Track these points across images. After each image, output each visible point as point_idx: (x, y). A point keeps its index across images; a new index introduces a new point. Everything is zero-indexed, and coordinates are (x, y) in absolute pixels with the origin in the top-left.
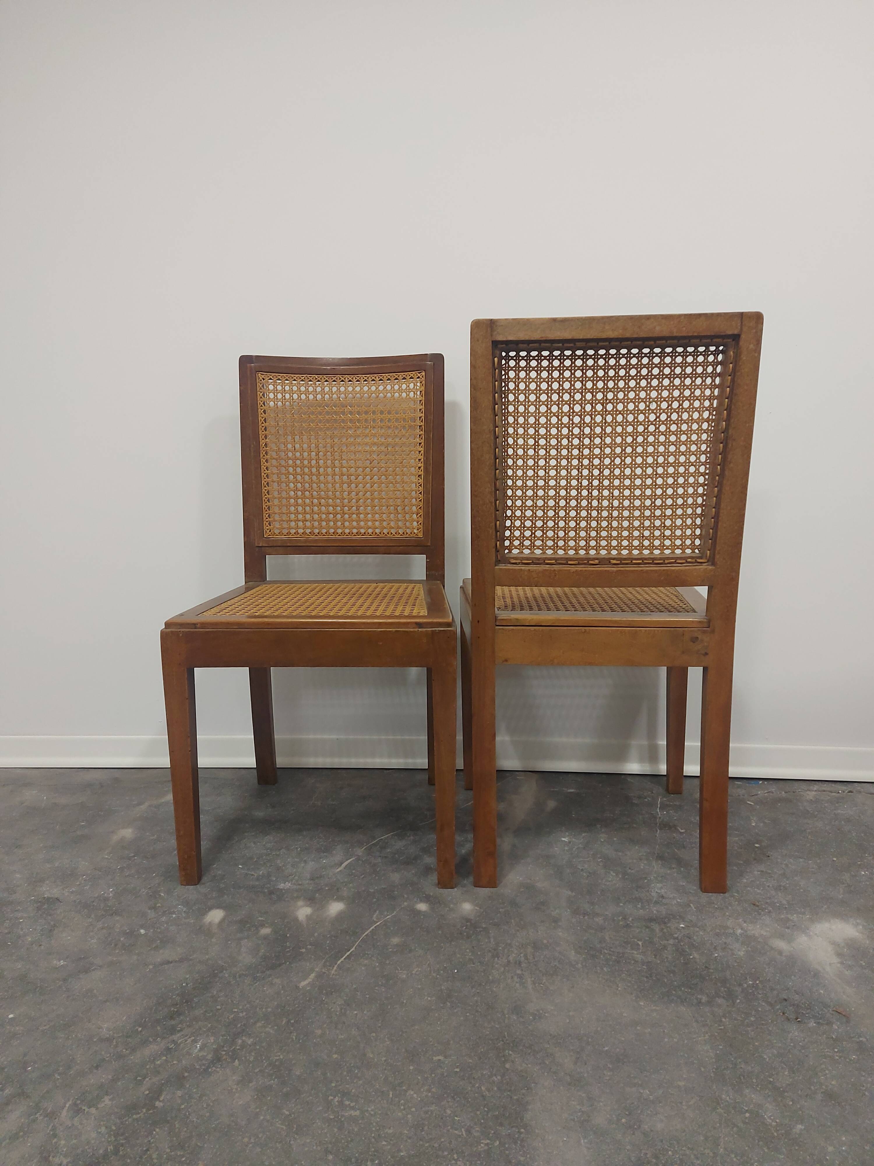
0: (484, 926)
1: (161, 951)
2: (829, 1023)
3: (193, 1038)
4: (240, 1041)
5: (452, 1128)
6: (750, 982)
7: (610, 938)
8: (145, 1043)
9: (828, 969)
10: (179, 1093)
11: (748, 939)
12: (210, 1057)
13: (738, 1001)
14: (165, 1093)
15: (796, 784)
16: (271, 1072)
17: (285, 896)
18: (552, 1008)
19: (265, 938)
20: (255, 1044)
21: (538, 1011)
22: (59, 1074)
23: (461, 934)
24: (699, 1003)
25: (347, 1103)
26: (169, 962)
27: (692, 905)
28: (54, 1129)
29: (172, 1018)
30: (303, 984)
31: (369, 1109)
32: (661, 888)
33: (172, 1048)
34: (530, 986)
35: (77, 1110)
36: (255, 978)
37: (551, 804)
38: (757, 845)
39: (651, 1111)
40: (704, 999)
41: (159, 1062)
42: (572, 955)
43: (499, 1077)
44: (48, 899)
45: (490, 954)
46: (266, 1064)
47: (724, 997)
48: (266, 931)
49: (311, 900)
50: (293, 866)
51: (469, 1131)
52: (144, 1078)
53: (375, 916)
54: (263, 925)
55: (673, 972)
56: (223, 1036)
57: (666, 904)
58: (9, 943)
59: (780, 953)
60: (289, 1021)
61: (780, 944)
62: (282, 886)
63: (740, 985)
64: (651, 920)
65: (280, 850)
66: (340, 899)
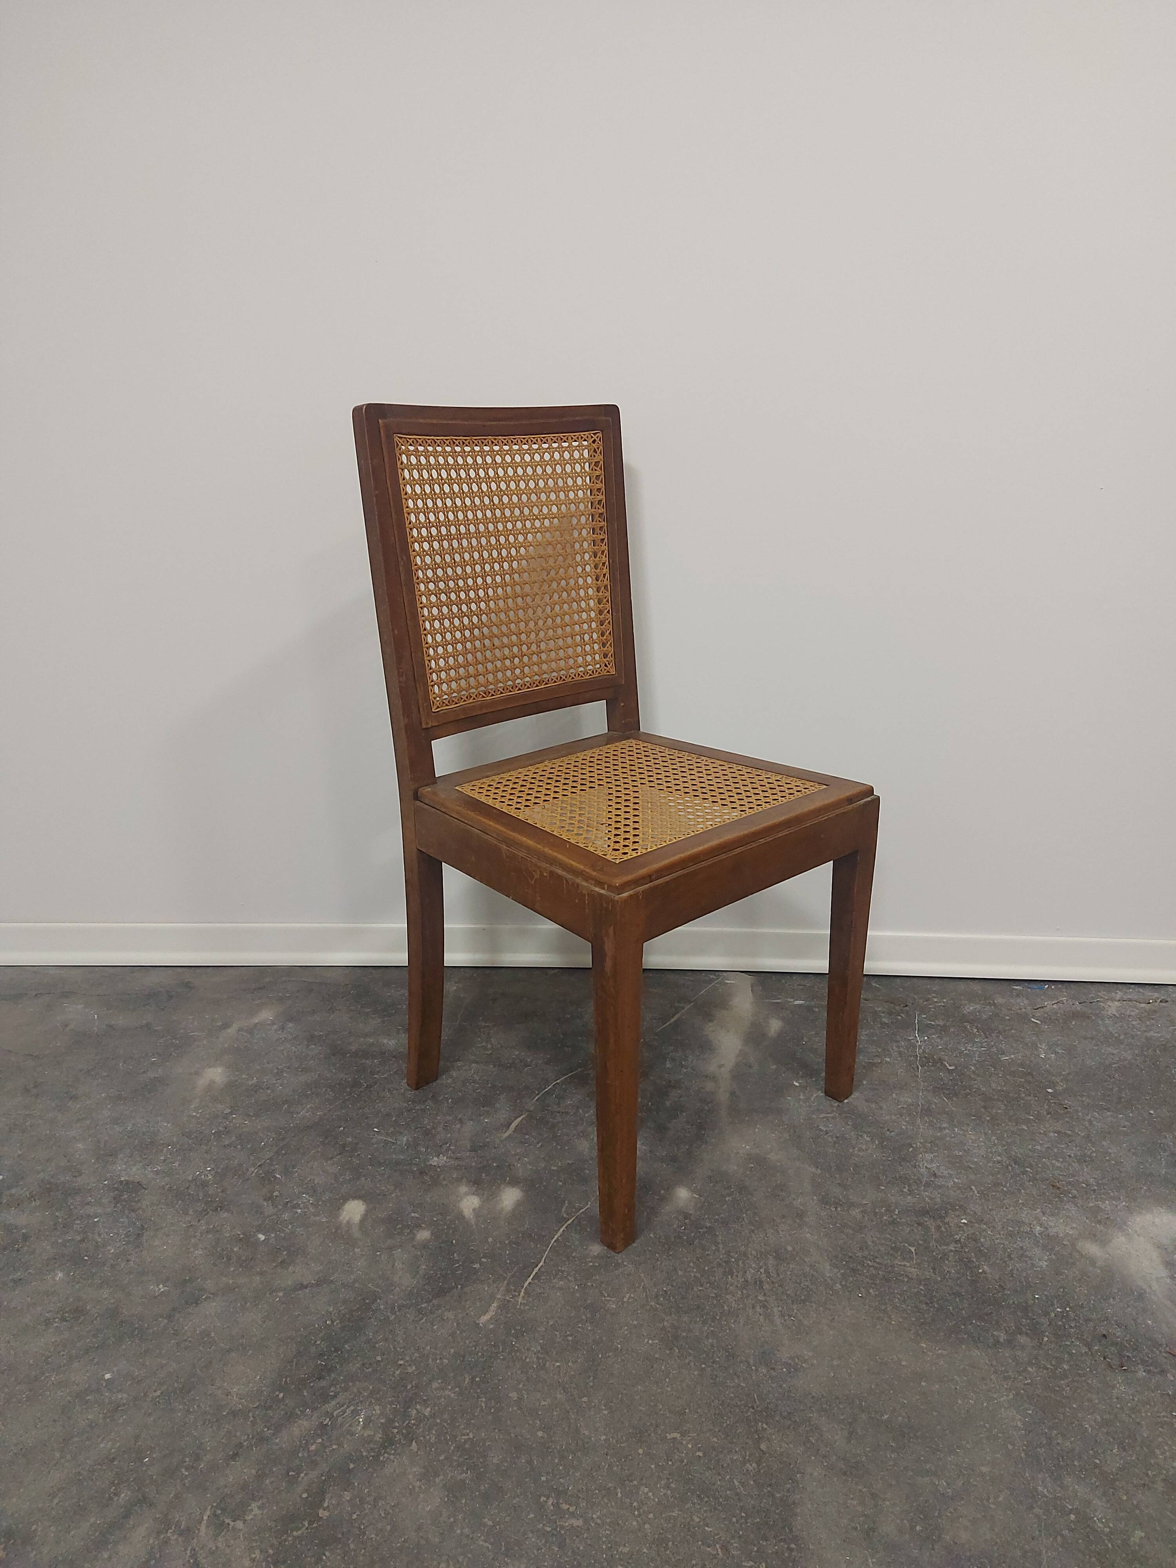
0: (708, 1225)
1: (291, 1269)
2: (1163, 1372)
3: (352, 1408)
4: (414, 1412)
5: (703, 1544)
6: (1059, 1310)
7: (873, 1242)
8: (290, 1417)
9: (1155, 1286)
10: (347, 1496)
11: (1050, 1242)
12: (378, 1437)
13: (1046, 1339)
14: (328, 1496)
15: (1092, 988)
16: (461, 1459)
17: (442, 1177)
18: (810, 1354)
19: (424, 1246)
20: (433, 1416)
21: (792, 1358)
22: (187, 1469)
23: (680, 1237)
24: (997, 1342)
25: (565, 1507)
26: (303, 1287)
27: (973, 1188)
28: (194, 1555)
29: (320, 1378)
30: (484, 1318)
31: (595, 1516)
32: (932, 1161)
33: (327, 1425)
34: (778, 1321)
35: (219, 1526)
36: (420, 1311)
37: (775, 1026)
38: (1050, 1090)
39: (951, 1512)
40: (1002, 1337)
41: (313, 1448)
42: (827, 1270)
43: (754, 1465)
44: (127, 1182)
45: (721, 1270)
46: (452, 1448)
47: (1027, 1334)
48: (424, 1235)
49: (477, 1184)
50: (445, 1128)
51: (725, 1549)
52: (299, 1474)
53: (563, 1210)
54: (419, 1226)
55: (957, 1294)
56: (391, 1403)
57: (940, 1187)
58: (86, 1258)
59: (1093, 1262)
60: (473, 1379)
61: (1092, 1249)
62: (435, 1161)
63: (1046, 1314)
64: (925, 1212)
65: (425, 1101)
66: (514, 1182)
